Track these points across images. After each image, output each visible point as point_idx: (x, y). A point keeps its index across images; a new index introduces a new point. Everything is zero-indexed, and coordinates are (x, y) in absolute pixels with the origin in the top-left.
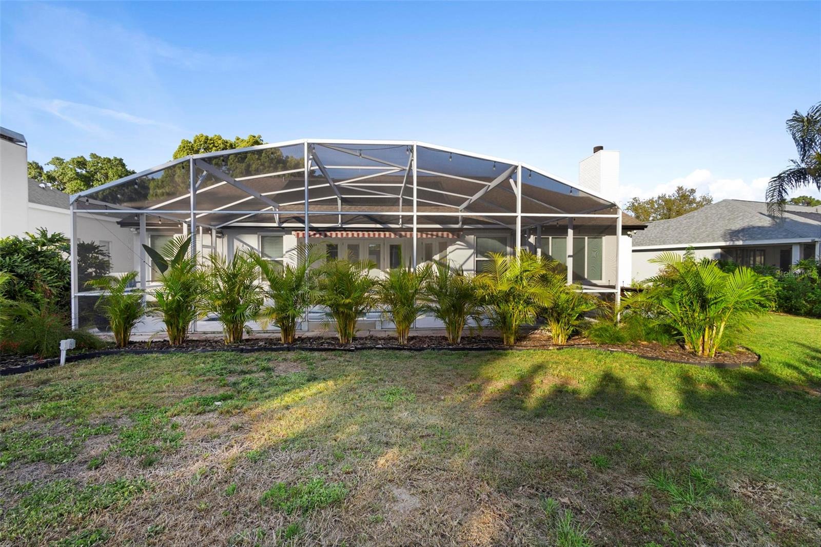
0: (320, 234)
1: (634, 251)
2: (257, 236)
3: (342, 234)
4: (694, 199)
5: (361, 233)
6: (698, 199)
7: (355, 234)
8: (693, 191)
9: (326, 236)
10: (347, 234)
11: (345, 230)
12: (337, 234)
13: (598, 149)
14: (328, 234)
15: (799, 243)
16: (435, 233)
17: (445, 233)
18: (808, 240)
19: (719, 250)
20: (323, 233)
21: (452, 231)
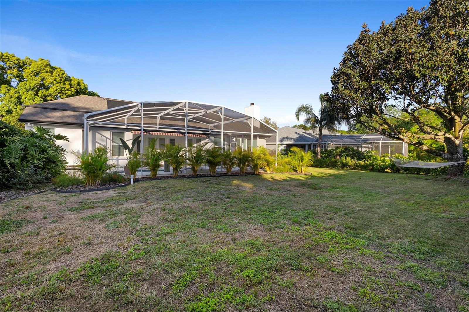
0: (147, 133)
1: (266, 144)
2: (110, 132)
3: (158, 133)
4: (270, 123)
5: (166, 133)
6: (272, 123)
7: (164, 133)
8: (270, 119)
9: (150, 134)
10: (160, 134)
11: (159, 131)
12: (155, 133)
13: (252, 104)
14: (151, 133)
15: (308, 144)
16: (199, 135)
17: (203, 135)
18: (310, 143)
19: (285, 145)
20: (148, 132)
21: (206, 134)
